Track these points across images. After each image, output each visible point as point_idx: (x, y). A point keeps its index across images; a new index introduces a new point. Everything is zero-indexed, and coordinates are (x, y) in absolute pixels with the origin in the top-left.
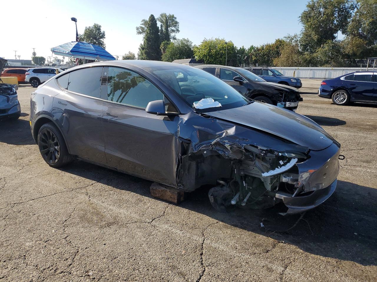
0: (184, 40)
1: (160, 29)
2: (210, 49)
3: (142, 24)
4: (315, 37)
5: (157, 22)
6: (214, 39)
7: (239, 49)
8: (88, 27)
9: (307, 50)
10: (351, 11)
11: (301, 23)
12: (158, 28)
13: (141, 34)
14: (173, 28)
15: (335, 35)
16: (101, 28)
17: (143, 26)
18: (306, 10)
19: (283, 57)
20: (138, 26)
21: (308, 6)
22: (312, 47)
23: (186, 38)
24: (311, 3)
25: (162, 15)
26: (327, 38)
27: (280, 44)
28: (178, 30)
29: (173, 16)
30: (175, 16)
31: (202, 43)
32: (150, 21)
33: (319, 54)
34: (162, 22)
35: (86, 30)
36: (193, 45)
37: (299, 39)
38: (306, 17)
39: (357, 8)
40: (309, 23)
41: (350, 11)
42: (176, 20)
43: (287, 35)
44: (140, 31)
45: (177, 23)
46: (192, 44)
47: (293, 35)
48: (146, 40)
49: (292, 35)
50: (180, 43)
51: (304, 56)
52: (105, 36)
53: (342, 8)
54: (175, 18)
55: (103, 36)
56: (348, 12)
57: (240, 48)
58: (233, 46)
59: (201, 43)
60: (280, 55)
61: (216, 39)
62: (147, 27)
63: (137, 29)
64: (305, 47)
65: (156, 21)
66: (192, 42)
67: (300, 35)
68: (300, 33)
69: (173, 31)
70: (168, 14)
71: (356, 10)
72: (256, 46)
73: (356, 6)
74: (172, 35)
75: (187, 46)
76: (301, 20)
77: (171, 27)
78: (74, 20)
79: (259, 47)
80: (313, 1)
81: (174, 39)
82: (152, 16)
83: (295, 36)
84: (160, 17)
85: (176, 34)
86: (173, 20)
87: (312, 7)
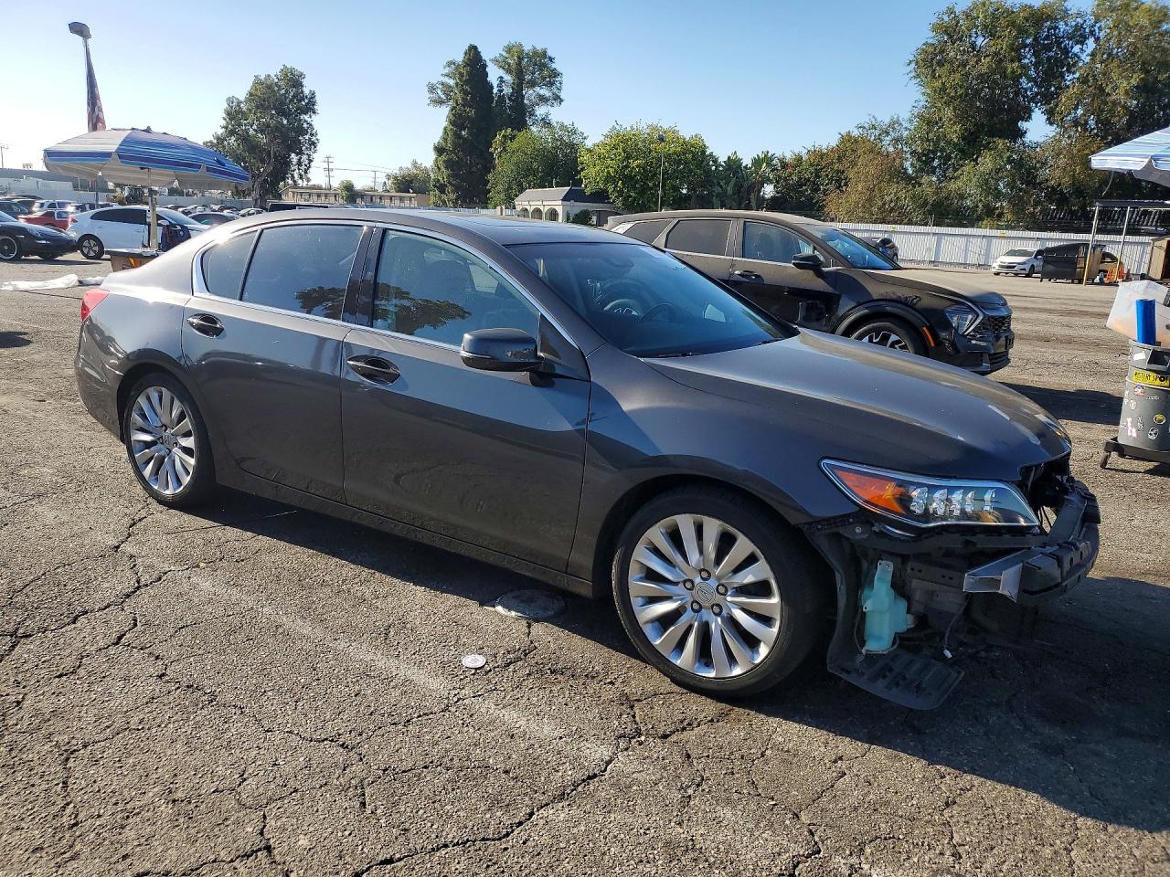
1: (495, 89)
3: (447, 75)
4: (954, 133)
5: (488, 69)
7: (722, 159)
8: (262, 77)
9: (933, 171)
10: (1076, 49)
11: (914, 81)
12: (491, 87)
13: (444, 107)
14: (544, 92)
15: (1023, 125)
16: (305, 82)
17: (450, 81)
18: (930, 41)
19: (856, 191)
20: (434, 82)
21: (937, 28)
22: (945, 160)
23: (568, 123)
24: (946, 19)
25: (509, 49)
26: (996, 132)
27: (849, 145)
28: (559, 97)
29: (544, 54)
30: (549, 53)
31: (606, 136)
32: (466, 64)
33: (967, 182)
35: (255, 84)
37: (905, 134)
38: (930, 62)
39: (1097, 39)
40: (938, 84)
41: (1072, 47)
42: (554, 66)
43: (865, 120)
44: (439, 96)
45: (555, 74)
46: (584, 142)
47: (887, 121)
49: (885, 119)
51: (919, 190)
52: (316, 107)
53: (1047, 37)
54: (551, 59)
55: (310, 107)
56: (1066, 51)
57: (729, 158)
58: (703, 152)
59: (604, 139)
60: (846, 185)
61: (650, 126)
62: (459, 85)
63: (432, 89)
64: (925, 161)
65: (485, 66)
67: (911, 121)
68: (907, 115)
69: (543, 99)
70: (527, 47)
71: (1091, 44)
72: (778, 154)
73: (1092, 33)
74: (541, 111)
75: (569, 146)
76: (914, 74)
77: (537, 89)
78: (79, 29)
79: (789, 156)
80: (951, 11)
81: (546, 123)
82: (473, 49)
83: (894, 123)
84: (504, 54)
85: (552, 110)
86: (542, 66)
87: (950, 31)
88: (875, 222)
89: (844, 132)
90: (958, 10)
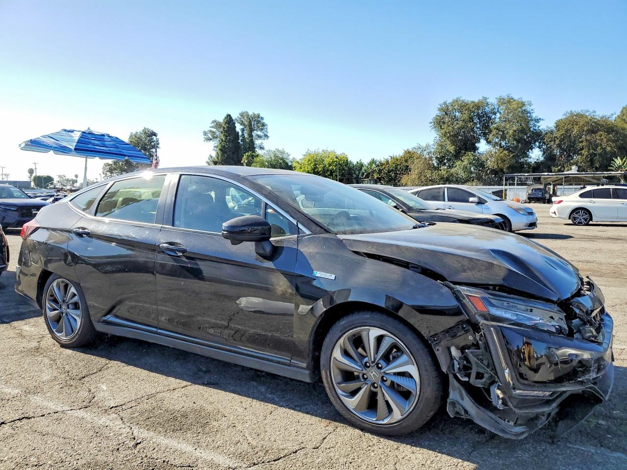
0: (278, 151)
1: (240, 134)
2: (315, 165)
3: (212, 127)
4: (451, 149)
5: (236, 125)
6: (321, 151)
7: (355, 163)
8: (134, 133)
9: (445, 164)
10: (493, 117)
11: (434, 130)
12: (238, 133)
13: (211, 141)
14: (259, 133)
15: (477, 145)
17: (214, 130)
18: (438, 115)
19: (414, 174)
20: (206, 130)
21: (440, 110)
22: (449, 160)
23: (280, 149)
24: (443, 106)
25: (242, 115)
26: (467, 150)
27: (409, 156)
28: (267, 136)
29: (259, 116)
30: (261, 116)
31: (304, 155)
32: (226, 123)
33: (458, 168)
34: (242, 123)
35: (131, 136)
36: (291, 158)
37: (432, 150)
38: (439, 123)
39: (500, 113)
40: (443, 131)
42: (264, 121)
43: (415, 145)
44: (209, 137)
45: (263, 125)
46: (289, 157)
47: (425, 145)
48: (221, 150)
50: (272, 156)
51: (440, 172)
52: (159, 146)
53: (482, 113)
54: (262, 118)
56: (490, 118)
57: (357, 163)
58: (347, 160)
59: (303, 157)
60: (410, 171)
61: (323, 151)
62: (222, 132)
63: (205, 133)
64: (441, 160)
65: (235, 123)
66: (289, 154)
67: (434, 145)
68: (432, 143)
69: (259, 137)
70: (250, 113)
71: (498, 115)
72: (379, 160)
73: (498, 111)
74: (258, 142)
75: (282, 159)
76: (433, 127)
77: (255, 132)
79: (383, 160)
80: (445, 103)
81: (262, 148)
82: (229, 116)
83: (428, 146)
84: (240, 116)
85: (264, 141)
86: (258, 122)
87: (446, 111)
88: (423, 186)
89: (406, 150)
90: (447, 103)
